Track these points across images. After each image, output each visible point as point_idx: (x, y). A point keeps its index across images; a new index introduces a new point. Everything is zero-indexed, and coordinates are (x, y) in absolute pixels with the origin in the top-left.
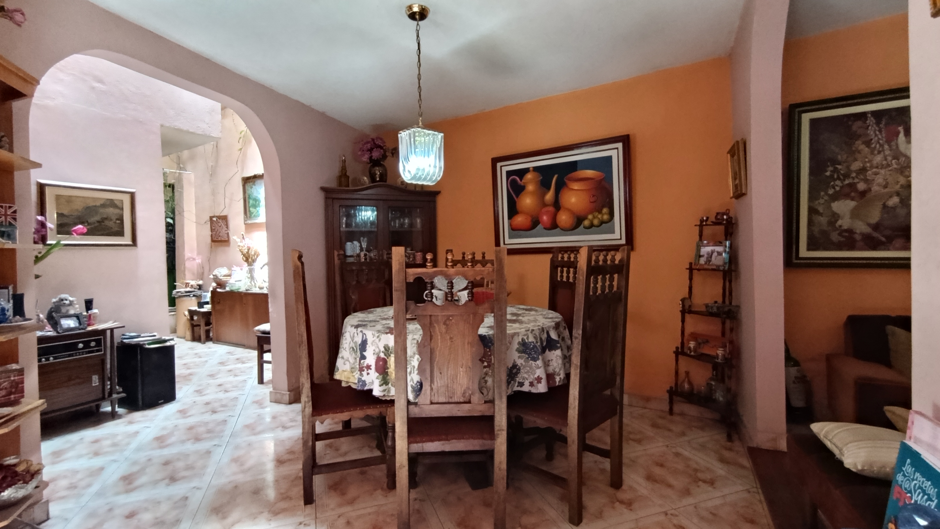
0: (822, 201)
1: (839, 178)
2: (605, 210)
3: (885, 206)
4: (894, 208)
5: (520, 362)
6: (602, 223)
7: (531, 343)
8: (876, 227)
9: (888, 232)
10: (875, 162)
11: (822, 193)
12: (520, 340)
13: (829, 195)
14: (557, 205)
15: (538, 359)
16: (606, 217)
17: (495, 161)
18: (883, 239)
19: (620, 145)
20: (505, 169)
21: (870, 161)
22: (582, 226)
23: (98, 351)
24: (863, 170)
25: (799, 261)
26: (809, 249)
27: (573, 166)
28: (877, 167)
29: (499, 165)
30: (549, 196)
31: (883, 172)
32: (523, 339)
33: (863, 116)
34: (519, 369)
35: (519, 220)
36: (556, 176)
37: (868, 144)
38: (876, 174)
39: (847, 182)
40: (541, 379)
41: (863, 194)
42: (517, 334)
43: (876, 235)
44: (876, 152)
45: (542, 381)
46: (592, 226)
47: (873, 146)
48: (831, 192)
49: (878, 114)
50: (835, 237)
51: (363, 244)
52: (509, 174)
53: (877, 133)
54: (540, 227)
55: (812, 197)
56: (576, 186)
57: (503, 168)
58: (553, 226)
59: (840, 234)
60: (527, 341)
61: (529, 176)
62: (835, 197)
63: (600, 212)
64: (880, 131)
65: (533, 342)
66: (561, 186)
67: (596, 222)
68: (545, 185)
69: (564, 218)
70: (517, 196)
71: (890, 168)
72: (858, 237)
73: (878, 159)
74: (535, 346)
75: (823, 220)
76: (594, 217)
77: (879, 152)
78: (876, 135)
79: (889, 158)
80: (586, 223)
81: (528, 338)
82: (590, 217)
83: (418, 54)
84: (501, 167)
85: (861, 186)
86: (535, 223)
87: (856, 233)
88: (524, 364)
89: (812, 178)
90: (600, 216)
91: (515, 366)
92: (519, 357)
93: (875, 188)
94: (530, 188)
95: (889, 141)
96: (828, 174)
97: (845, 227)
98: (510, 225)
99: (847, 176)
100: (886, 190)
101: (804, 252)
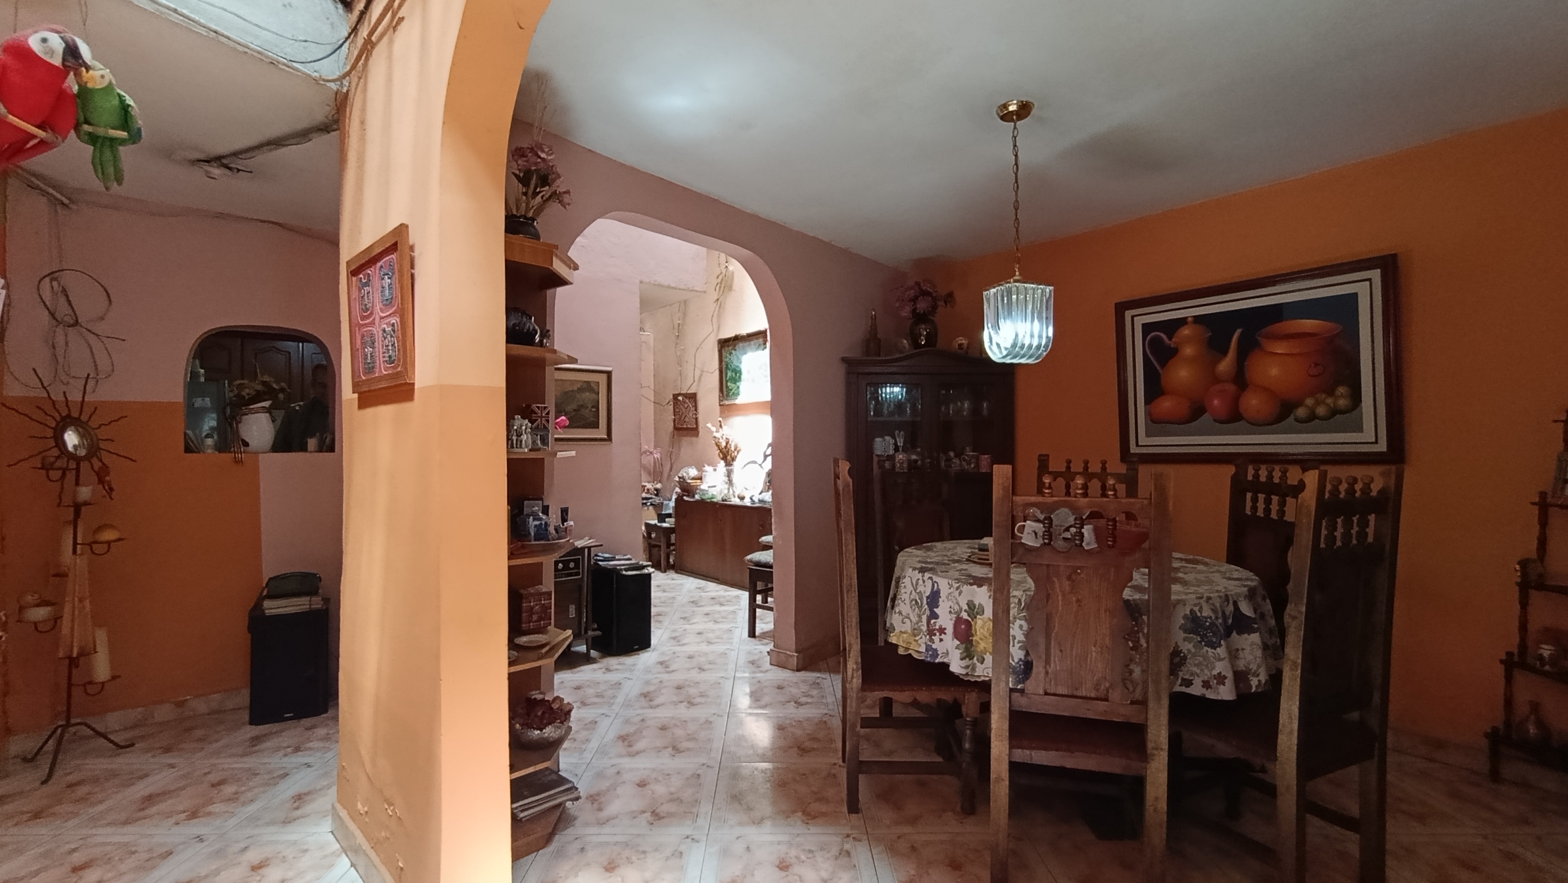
2: (1342, 390)
5: (1187, 647)
6: (1335, 412)
7: (1206, 618)
12: (1188, 612)
14: (1241, 380)
15: (1220, 645)
16: (1343, 402)
17: (1121, 308)
19: (1376, 275)
20: (1139, 322)
22: (1292, 417)
23: (577, 574)
27: (1276, 313)
29: (1128, 314)
30: (1226, 365)
32: (1191, 611)
34: (1185, 658)
35: (1166, 404)
36: (1239, 331)
40: (1225, 677)
42: (1183, 602)
45: (1226, 681)
46: (1312, 417)
51: (898, 440)
52: (1147, 328)
54: (1206, 418)
56: (1280, 348)
57: (1135, 318)
58: (1233, 416)
60: (1199, 614)
61: (1186, 331)
63: (1331, 392)
65: (1211, 618)
66: (1247, 348)
67: (1321, 411)
68: (1216, 345)
69: (1253, 403)
70: (1163, 365)
74: (1213, 624)
76: (1318, 403)
80: (1301, 412)
81: (1200, 611)
82: (1309, 402)
83: (1015, 170)
84: (1133, 317)
86: (1197, 411)
88: (1193, 650)
90: (1329, 401)
91: (1176, 653)
92: (1185, 639)
94: (1188, 351)
98: (1149, 415)
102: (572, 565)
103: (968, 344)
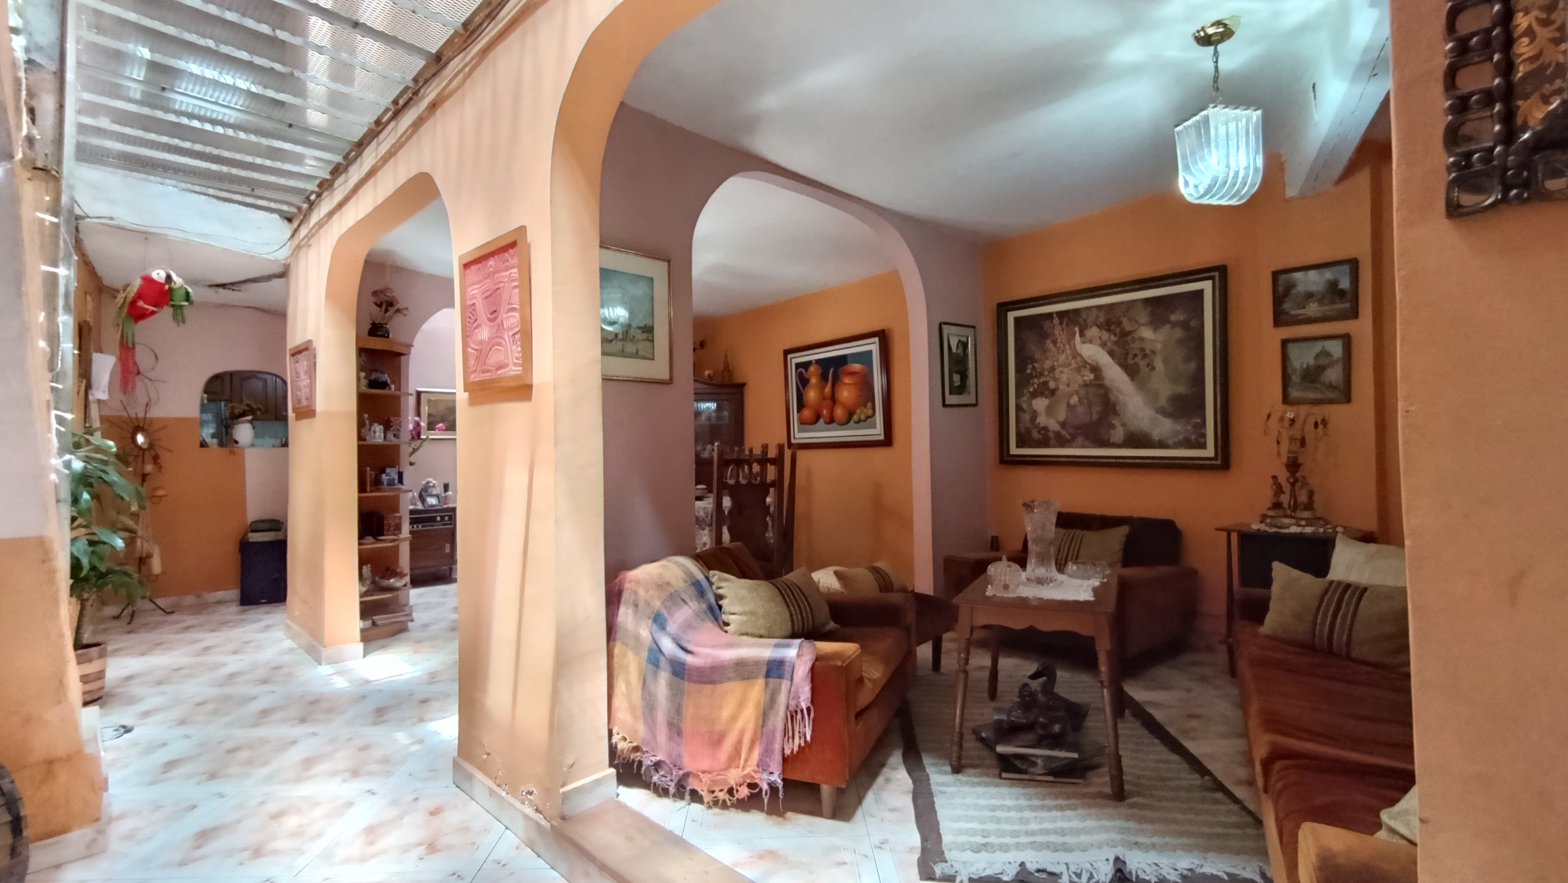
0: (1025, 399)
1: (1036, 376)
2: (869, 405)
3: (1068, 405)
4: (1075, 406)
6: (868, 417)
8: (1063, 425)
9: (1071, 430)
10: (1060, 361)
11: (1025, 391)
13: (1031, 393)
14: (833, 399)
15: (705, 529)
16: (870, 412)
17: (787, 352)
18: (1068, 437)
19: (876, 339)
20: (795, 361)
21: (1057, 360)
22: (852, 422)
23: (450, 524)
24: (1053, 369)
25: (1009, 458)
26: (1018, 446)
27: (842, 360)
28: (1062, 366)
29: (789, 356)
30: (828, 390)
31: (1066, 370)
33: (1049, 316)
35: (806, 413)
36: (832, 369)
37: (1055, 342)
38: (1062, 372)
39: (1042, 380)
40: (706, 544)
41: (1053, 392)
43: (1064, 433)
44: (1061, 351)
46: (859, 421)
47: (1058, 345)
48: (1031, 390)
49: (1061, 314)
50: (1035, 435)
52: (798, 366)
53: (1061, 332)
54: (821, 421)
55: (1018, 395)
56: (847, 380)
58: (831, 420)
59: (1039, 432)
61: (812, 369)
62: (1035, 395)
63: (865, 406)
64: (1062, 330)
65: (702, 517)
66: (836, 379)
67: (863, 417)
68: (824, 377)
69: (839, 412)
70: (804, 388)
71: (1070, 368)
72: (1051, 435)
73: (1062, 358)
75: (1026, 417)
76: (862, 412)
77: (1063, 352)
78: (1060, 335)
79: (1070, 357)
80: (855, 417)
81: (698, 513)
82: (858, 411)
84: (791, 359)
85: (1052, 385)
86: (817, 417)
87: (1049, 431)
89: (1018, 375)
90: (865, 411)
93: (1062, 387)
94: (813, 381)
95: (1069, 342)
96: (1028, 371)
97: (1042, 425)
98: (799, 418)
99: (1041, 374)
100: (1069, 389)
101: (1014, 450)
102: (446, 518)
103: (714, 373)
